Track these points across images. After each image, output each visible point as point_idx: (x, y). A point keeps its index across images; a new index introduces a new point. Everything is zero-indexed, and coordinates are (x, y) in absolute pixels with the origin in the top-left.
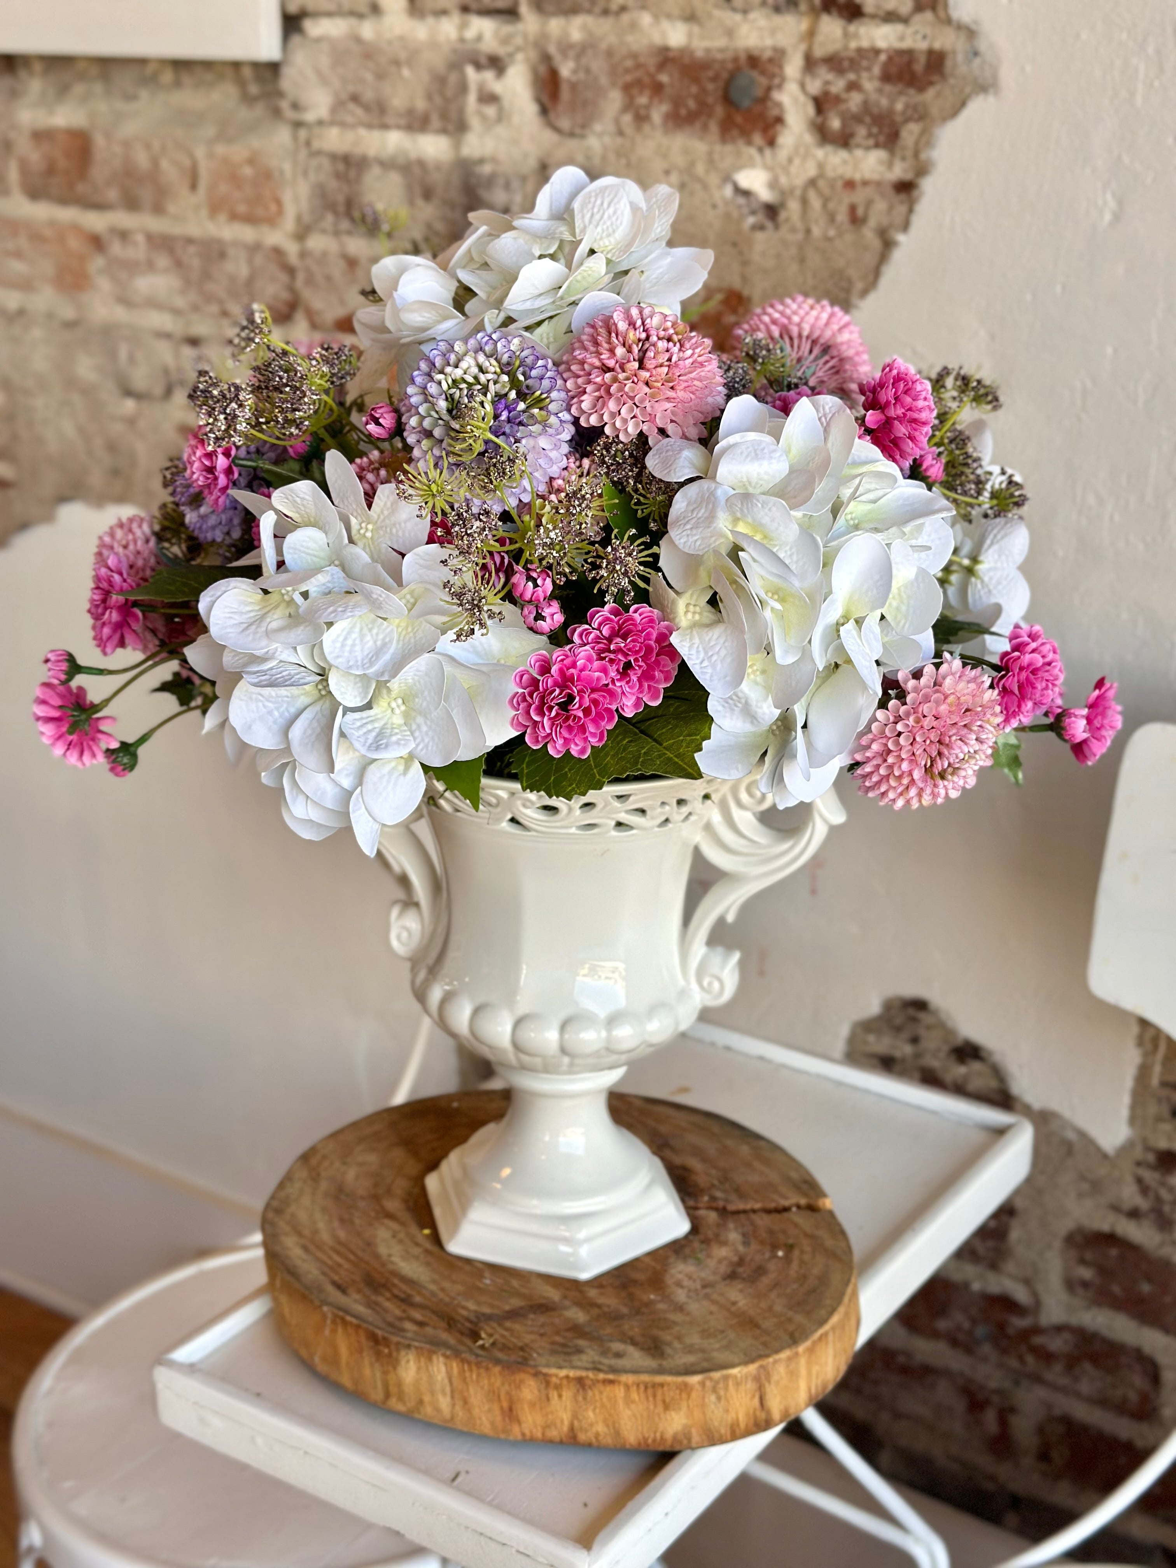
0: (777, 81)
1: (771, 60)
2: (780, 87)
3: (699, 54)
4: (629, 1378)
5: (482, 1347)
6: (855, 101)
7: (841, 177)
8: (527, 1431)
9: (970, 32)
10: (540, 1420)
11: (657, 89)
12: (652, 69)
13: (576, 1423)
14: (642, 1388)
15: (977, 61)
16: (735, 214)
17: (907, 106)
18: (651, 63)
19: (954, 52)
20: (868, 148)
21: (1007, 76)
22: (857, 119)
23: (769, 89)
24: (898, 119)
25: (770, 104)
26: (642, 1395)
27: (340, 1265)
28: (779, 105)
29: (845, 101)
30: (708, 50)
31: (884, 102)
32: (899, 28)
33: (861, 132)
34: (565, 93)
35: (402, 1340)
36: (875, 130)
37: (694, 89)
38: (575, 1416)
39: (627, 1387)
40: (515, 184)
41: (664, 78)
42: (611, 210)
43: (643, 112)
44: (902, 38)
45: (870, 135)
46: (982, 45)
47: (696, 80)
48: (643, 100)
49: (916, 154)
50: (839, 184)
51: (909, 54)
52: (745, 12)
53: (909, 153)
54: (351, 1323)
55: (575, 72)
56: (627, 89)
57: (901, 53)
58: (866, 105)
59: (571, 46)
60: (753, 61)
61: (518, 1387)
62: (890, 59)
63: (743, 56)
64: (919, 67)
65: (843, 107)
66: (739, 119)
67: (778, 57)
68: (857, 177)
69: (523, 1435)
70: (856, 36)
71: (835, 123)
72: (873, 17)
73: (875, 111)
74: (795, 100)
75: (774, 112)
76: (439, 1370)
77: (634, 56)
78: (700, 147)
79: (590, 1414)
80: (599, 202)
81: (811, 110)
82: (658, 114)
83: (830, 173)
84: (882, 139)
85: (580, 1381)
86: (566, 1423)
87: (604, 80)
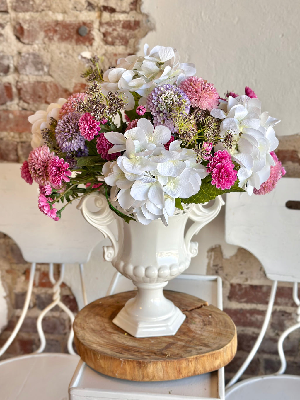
0: (92, 29)
1: (90, 23)
2: (93, 30)
3: (68, 22)
4: (207, 354)
5: (168, 357)
6: (115, 34)
7: (113, 53)
8: (184, 376)
9: (147, 16)
10: (187, 371)
11: (55, 31)
12: (54, 26)
13: (195, 370)
14: (210, 355)
15: (149, 23)
16: (82, 63)
17: (130, 34)
18: (53, 24)
19: (142, 21)
20: (119, 45)
21: (158, 26)
22: (116, 38)
23: (90, 31)
24: (128, 38)
25: (90, 35)
26: (211, 357)
27: (113, 348)
28: (92, 35)
29: (112, 34)
30: (70, 21)
31: (124, 34)
32: (126, 15)
33: (117, 41)
34: (26, 33)
35: (148, 361)
36: (121, 41)
37: (67, 31)
38: (195, 368)
39: (207, 356)
40: (11, 58)
41: (57, 28)
42: (169, 53)
43: (51, 37)
44: (127, 17)
45: (120, 42)
46: (150, 19)
47: (67, 29)
48: (51, 34)
49: (134, 47)
50: (112, 55)
51: (129, 21)
52: (80, 11)
53: (132, 46)
54: (131, 361)
55: (29, 27)
56: (46, 31)
57: (127, 21)
58: (118, 35)
59: (27, 20)
60: (84, 24)
61: (181, 364)
62: (124, 23)
63: (81, 23)
64: (132, 25)
65: (112, 35)
66: (81, 39)
67: (92, 22)
68: (117, 53)
69: (183, 377)
70: (114, 17)
71: (110, 39)
72: (119, 12)
73: (121, 36)
74: (97, 34)
75: (92, 37)
76: (159, 366)
77: (47, 23)
78: (70, 47)
79: (199, 366)
80: (165, 52)
81: (102, 36)
82: (56, 38)
83: (109, 52)
84: (123, 43)
85: (196, 358)
86: (193, 370)
87: (38, 29)
